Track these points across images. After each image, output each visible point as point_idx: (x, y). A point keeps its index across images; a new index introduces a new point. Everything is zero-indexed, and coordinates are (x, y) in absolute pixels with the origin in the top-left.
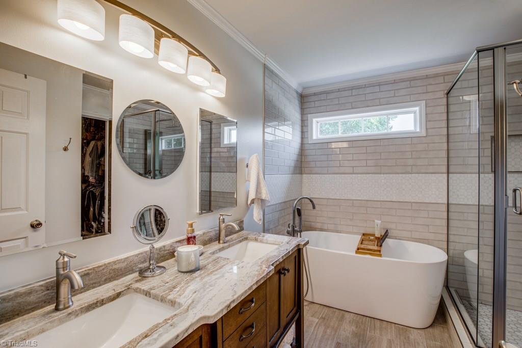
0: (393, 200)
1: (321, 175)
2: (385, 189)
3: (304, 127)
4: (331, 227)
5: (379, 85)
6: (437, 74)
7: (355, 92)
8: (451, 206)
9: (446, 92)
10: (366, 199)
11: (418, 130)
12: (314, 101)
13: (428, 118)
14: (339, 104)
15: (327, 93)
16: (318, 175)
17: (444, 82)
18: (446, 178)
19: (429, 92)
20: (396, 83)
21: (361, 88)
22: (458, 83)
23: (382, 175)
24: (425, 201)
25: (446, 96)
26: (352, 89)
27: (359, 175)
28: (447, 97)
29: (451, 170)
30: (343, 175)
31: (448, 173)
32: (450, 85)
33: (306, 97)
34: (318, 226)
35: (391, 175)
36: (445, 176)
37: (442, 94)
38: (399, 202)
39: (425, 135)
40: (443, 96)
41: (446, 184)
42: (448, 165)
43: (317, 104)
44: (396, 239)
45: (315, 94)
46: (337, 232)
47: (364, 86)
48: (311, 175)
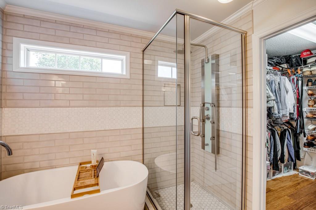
0: (106, 129)
1: (31, 109)
2: (100, 120)
3: (6, 52)
4: (44, 164)
5: (96, 30)
6: (137, 35)
7: (73, 29)
8: (145, 129)
9: (142, 50)
10: (83, 130)
11: (124, 73)
12: (24, 24)
13: (131, 65)
14: (55, 35)
15: (42, 20)
16: (27, 109)
17: (141, 43)
18: (142, 110)
19: (132, 47)
20: (110, 32)
21: (80, 27)
22: (150, 45)
23: (97, 108)
24: (129, 128)
25: (142, 52)
26: (70, 25)
27: (76, 108)
28: (143, 54)
29: (144, 105)
30: (59, 109)
31: (143, 106)
32: (145, 46)
33: (10, 15)
34: (28, 166)
35: (105, 108)
36: (141, 108)
37: (140, 51)
38: (111, 130)
39: (129, 78)
40: (140, 52)
41: (142, 114)
42: (143, 101)
43: (27, 28)
44: (109, 161)
45: (24, 16)
46: (52, 167)
47: (82, 26)
48: (17, 109)
